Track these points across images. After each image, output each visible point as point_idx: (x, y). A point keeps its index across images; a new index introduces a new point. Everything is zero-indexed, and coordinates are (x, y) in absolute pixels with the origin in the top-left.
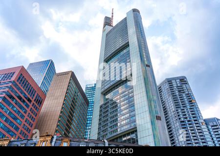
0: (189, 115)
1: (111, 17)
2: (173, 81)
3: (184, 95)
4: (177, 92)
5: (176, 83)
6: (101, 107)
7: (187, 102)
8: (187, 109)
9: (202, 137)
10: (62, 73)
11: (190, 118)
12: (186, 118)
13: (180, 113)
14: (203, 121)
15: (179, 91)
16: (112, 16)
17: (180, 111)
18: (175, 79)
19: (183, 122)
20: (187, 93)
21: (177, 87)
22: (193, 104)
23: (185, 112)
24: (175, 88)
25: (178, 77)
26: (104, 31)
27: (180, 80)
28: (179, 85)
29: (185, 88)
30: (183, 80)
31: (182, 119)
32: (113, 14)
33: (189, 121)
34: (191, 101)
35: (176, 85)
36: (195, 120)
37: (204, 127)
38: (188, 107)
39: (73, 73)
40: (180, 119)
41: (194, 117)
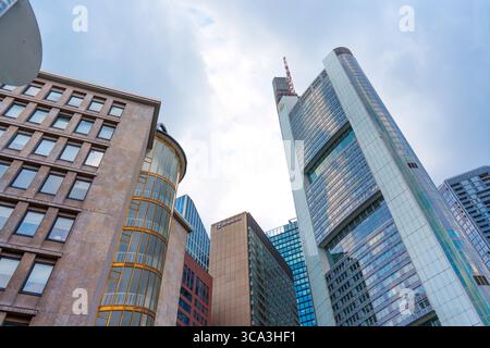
1: (285, 75)
2: (463, 183)
4: (480, 205)
5: (473, 185)
6: (328, 277)
10: (226, 220)
16: (288, 74)
18: (467, 176)
21: (478, 194)
24: (474, 196)
25: (472, 172)
26: (280, 110)
27: (481, 176)
28: (481, 189)
30: (486, 176)
32: (287, 68)
35: (473, 191)
39: (249, 216)
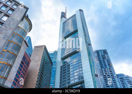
0: (108, 72)
1: (65, 12)
2: (99, 52)
3: (106, 60)
4: (101, 58)
5: (101, 53)
6: (61, 67)
7: (107, 64)
8: (107, 69)
9: (115, 85)
10: (39, 46)
11: (109, 74)
12: (107, 74)
13: (104, 71)
14: (116, 76)
15: (103, 58)
17: (103, 69)
18: (101, 51)
19: (105, 76)
20: (107, 59)
21: (102, 55)
22: (111, 66)
23: (106, 70)
24: (101, 56)
25: (102, 50)
26: (61, 21)
27: (104, 51)
28: (103, 54)
29: (106, 56)
30: (105, 52)
31: (105, 74)
33: (108, 76)
34: (110, 64)
35: (101, 54)
36: (111, 75)
37: (116, 79)
38: (108, 67)
39: (45, 46)
40: (103, 74)
41: (111, 73)
